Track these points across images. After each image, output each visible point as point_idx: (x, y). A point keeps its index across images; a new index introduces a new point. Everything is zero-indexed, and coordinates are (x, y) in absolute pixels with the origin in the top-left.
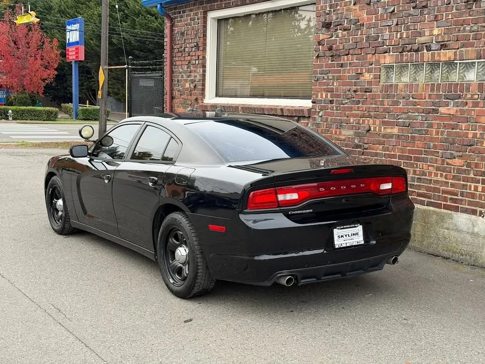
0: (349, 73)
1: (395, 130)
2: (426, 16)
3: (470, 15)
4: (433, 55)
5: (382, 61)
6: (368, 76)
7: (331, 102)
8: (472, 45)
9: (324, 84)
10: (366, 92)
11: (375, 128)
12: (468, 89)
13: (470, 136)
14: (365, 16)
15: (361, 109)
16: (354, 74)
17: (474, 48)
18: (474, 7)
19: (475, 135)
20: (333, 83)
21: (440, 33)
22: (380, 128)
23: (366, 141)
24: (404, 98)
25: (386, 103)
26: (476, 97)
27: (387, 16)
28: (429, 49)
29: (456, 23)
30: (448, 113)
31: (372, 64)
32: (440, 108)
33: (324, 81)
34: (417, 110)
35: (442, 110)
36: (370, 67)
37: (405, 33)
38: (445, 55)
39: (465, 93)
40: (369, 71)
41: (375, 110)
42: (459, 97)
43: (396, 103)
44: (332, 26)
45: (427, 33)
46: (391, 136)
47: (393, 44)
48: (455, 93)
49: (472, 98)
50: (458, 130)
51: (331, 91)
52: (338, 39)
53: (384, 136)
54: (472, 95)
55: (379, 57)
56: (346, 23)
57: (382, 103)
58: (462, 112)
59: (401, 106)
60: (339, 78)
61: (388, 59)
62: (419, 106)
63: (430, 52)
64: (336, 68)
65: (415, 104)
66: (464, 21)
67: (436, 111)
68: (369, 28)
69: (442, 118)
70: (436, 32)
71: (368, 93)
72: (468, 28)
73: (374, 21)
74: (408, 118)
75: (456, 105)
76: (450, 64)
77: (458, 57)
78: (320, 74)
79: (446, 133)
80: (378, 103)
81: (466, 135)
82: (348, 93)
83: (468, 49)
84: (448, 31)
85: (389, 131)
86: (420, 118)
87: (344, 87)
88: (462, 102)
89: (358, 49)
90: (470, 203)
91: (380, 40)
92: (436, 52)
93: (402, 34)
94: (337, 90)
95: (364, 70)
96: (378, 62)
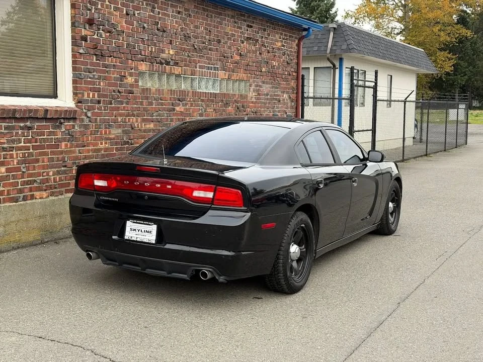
0: (114, 74)
1: (152, 126)
2: (165, 39)
3: (187, 46)
4: (171, 69)
5: (140, 68)
6: (130, 80)
7: (99, 102)
9: (90, 83)
10: (129, 93)
11: (138, 125)
12: (188, 95)
14: (124, 24)
15: (126, 109)
16: (118, 76)
20: (99, 83)
21: (173, 53)
22: (141, 124)
23: (132, 138)
24: (155, 99)
25: (144, 103)
26: (192, 100)
27: (141, 30)
30: (180, 110)
31: (131, 69)
32: (176, 108)
33: (89, 79)
34: (164, 109)
36: (130, 71)
37: (153, 48)
38: (177, 70)
39: (186, 97)
40: (131, 75)
41: (138, 109)
42: (184, 100)
43: (151, 104)
44: (94, 24)
45: (166, 52)
46: (149, 130)
47: (147, 55)
48: (182, 97)
51: (98, 90)
52: (101, 39)
53: (145, 131)
54: (190, 99)
55: (137, 64)
56: (107, 24)
57: (142, 103)
59: (154, 106)
60: (105, 78)
61: (143, 67)
62: (164, 106)
63: (169, 67)
64: (101, 68)
65: (162, 104)
66: (184, 48)
67: (174, 110)
68: (128, 36)
69: (177, 114)
70: (171, 52)
71: (130, 95)
72: (186, 54)
73: (131, 31)
74: (159, 115)
75: (183, 105)
76: (178, 77)
77: (183, 73)
78: (84, 71)
80: (139, 103)
82: (113, 93)
83: (187, 68)
85: (148, 126)
86: (166, 115)
87: (111, 88)
88: (185, 103)
89: (120, 53)
91: (136, 49)
92: (172, 67)
94: (104, 90)
95: (127, 73)
96: (136, 68)
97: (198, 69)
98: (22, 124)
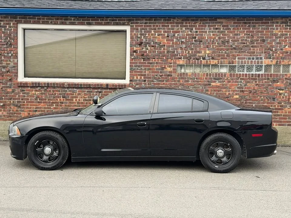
0: (156, 67)
2: (202, 45)
3: (224, 47)
4: (207, 61)
5: (178, 63)
6: (169, 69)
7: (145, 81)
8: (226, 59)
9: (139, 72)
10: (168, 76)
12: (225, 76)
13: (227, 94)
14: (165, 41)
15: (165, 84)
16: (160, 68)
17: (227, 60)
18: (226, 44)
19: (229, 94)
20: (145, 72)
21: (210, 52)
24: (191, 79)
25: (181, 81)
26: (229, 79)
27: (180, 43)
28: (204, 59)
29: (218, 49)
30: (216, 85)
31: (171, 64)
32: (211, 83)
33: (138, 70)
34: (200, 84)
35: (213, 84)
36: (170, 65)
37: (191, 51)
38: (213, 62)
39: (223, 77)
40: (170, 67)
42: (221, 79)
43: (188, 81)
44: (143, 44)
45: (203, 52)
47: (184, 55)
48: (218, 77)
49: (227, 79)
50: (221, 92)
51: (145, 75)
52: (148, 51)
54: (227, 78)
55: (176, 61)
56: (152, 43)
57: (179, 81)
58: (223, 85)
59: (190, 82)
60: (150, 69)
61: (181, 62)
62: (200, 83)
63: (205, 60)
64: (147, 65)
65: (198, 82)
66: (222, 49)
67: (210, 85)
68: (169, 47)
69: (213, 87)
70: (208, 52)
71: (169, 77)
72: (224, 52)
73: (171, 44)
74: (195, 88)
75: (220, 82)
76: (216, 65)
77: (220, 63)
78: (135, 67)
79: (215, 93)
80: (176, 81)
81: (225, 94)
82: (156, 76)
83: (224, 60)
84: (214, 52)
86: (201, 87)
87: (153, 74)
88: (222, 81)
89: (161, 55)
91: (175, 53)
92: (208, 60)
93: (189, 52)
94: (148, 75)
95: (166, 66)
96: (175, 63)
97: (237, 60)
98: (96, 91)
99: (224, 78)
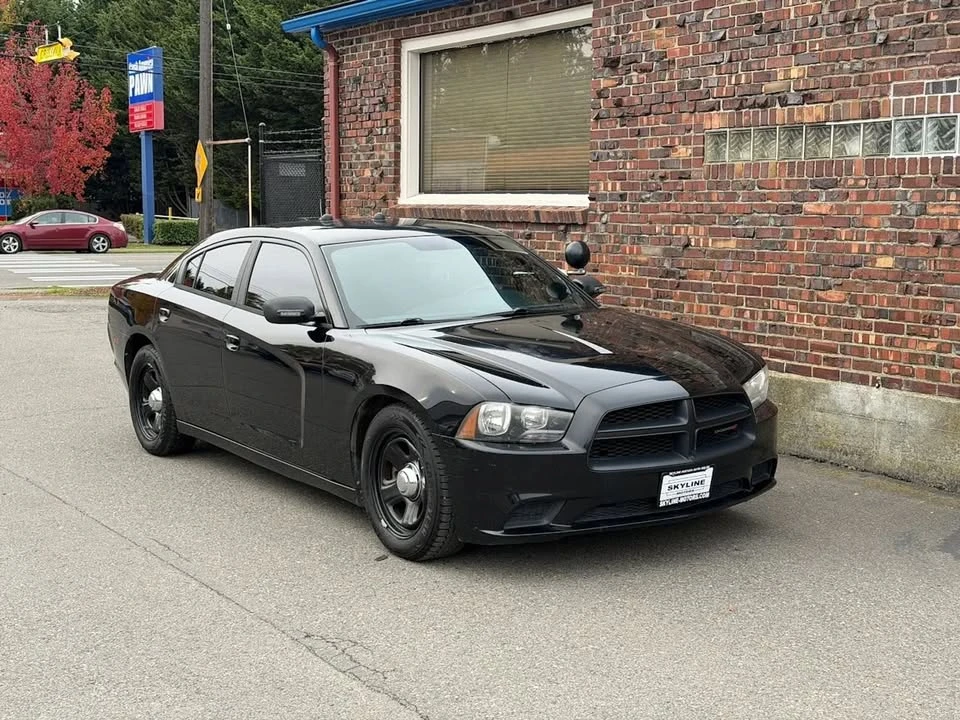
0: (651, 146)
1: (731, 244)
2: (779, 45)
3: (850, 44)
4: (791, 113)
5: (707, 125)
6: (683, 152)
7: (622, 197)
8: (854, 95)
9: (609, 166)
10: (681, 178)
11: (697, 241)
12: (849, 171)
13: (855, 250)
14: (676, 46)
15: (673, 209)
16: (659, 148)
17: (857, 101)
18: (856, 30)
19: (862, 249)
20: (624, 164)
21: (801, 74)
22: (706, 240)
23: (683, 265)
24: (744, 188)
25: (715, 197)
26: (863, 183)
27: (713, 45)
28: (784, 103)
29: (828, 58)
30: (819, 211)
31: (689, 131)
32: (805, 205)
33: (610, 160)
34: (767, 209)
35: (809, 207)
36: (686, 134)
37: (743, 76)
38: (810, 113)
39: (844, 177)
40: (685, 142)
41: (698, 209)
42: (836, 184)
43: (732, 197)
44: (621, 65)
45: (780, 76)
46: (725, 254)
47: (724, 94)
48: (827, 178)
49: (855, 185)
50: (835, 241)
51: (622, 178)
52: (631, 86)
53: (713, 254)
54: (856, 180)
55: (702, 117)
56: (644, 58)
57: (708, 197)
58: (841, 209)
59: (739, 202)
60: (634, 155)
61: (716, 121)
62: (770, 202)
63: (786, 108)
64: (629, 138)
65: (762, 197)
66: (840, 54)
67: (798, 209)
68: (684, 66)
69: (807, 220)
70: (795, 73)
71: (684, 181)
72: (847, 66)
73: (691, 55)
74: (753, 222)
75: (830, 198)
76: (819, 128)
77: (831, 116)
78: (601, 149)
79: (814, 247)
80: (702, 197)
81: (848, 249)
82: (650, 180)
83: (848, 101)
84: (814, 72)
85: (721, 245)
86: (772, 221)
87: (644, 172)
88: (839, 192)
89: (664, 104)
90: (857, 365)
91: (702, 88)
92: (796, 107)
93: (738, 78)
94: (632, 176)
95: (677, 140)
96: (699, 127)
97: (892, 98)
98: (521, 231)
99: (846, 180)
